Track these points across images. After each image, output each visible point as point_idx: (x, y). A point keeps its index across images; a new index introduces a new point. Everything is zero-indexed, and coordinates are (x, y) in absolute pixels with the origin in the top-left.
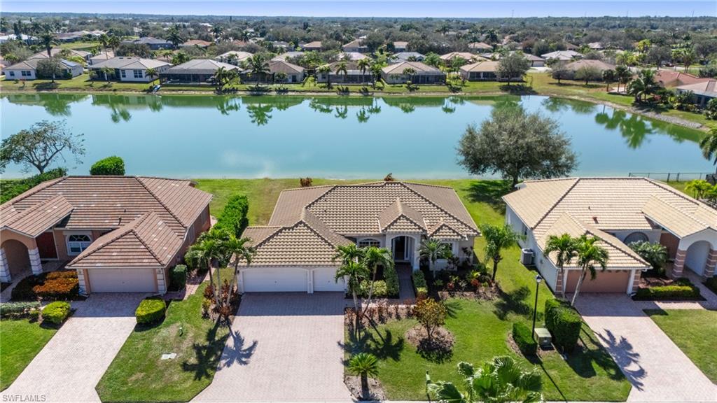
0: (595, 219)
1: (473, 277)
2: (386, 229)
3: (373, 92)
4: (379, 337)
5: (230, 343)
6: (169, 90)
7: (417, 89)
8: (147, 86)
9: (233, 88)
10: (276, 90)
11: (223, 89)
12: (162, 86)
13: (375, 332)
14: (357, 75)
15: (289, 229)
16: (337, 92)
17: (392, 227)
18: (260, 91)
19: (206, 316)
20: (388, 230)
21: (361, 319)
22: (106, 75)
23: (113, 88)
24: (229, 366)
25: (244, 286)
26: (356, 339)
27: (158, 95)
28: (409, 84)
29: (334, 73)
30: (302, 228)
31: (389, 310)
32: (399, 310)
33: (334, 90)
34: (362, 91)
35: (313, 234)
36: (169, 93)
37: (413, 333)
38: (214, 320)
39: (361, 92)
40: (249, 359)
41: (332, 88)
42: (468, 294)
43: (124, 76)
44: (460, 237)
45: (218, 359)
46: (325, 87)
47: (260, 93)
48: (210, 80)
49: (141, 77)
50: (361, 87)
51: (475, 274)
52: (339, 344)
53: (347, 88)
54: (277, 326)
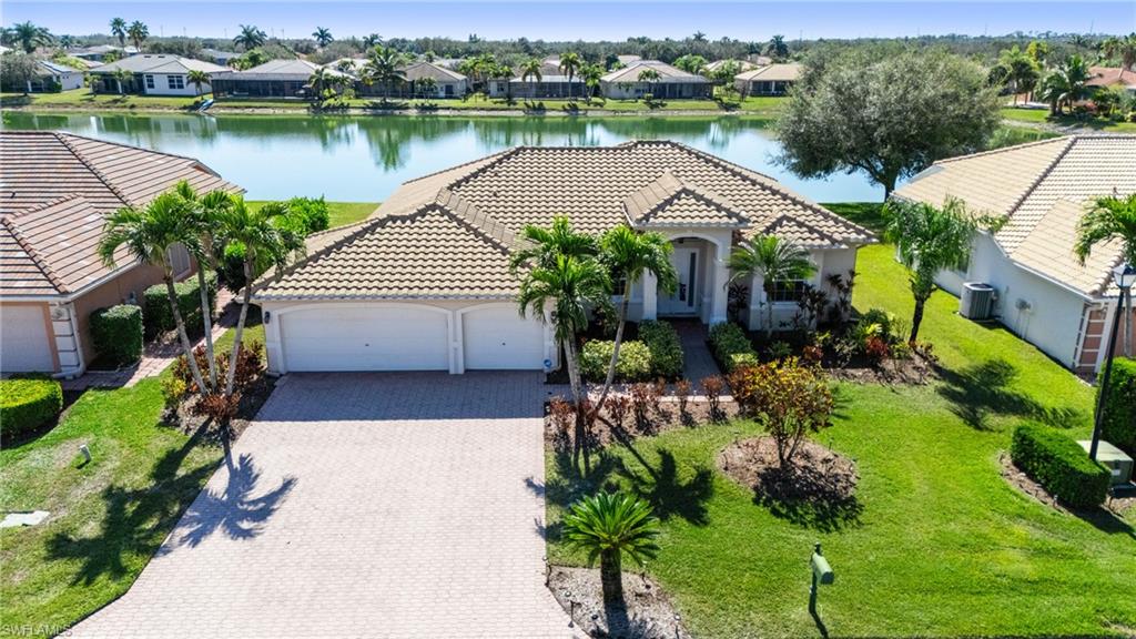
1: (865, 336)
2: (647, 217)
3: (586, 110)
4: (642, 467)
5: (218, 483)
6: (229, 107)
7: (663, 105)
8: (190, 102)
9: (342, 104)
10: (416, 107)
11: (325, 104)
12: (216, 99)
13: (630, 454)
14: (558, 83)
15: (404, 219)
16: (524, 111)
17: (660, 213)
18: (388, 109)
19: (170, 421)
20: (652, 220)
21: (591, 423)
22: (119, 84)
23: (129, 103)
24: (196, 542)
25: (284, 356)
26: (578, 470)
27: (210, 115)
28: (649, 99)
29: (519, 80)
30: (437, 217)
31: (661, 407)
32: (688, 405)
33: (517, 106)
34: (567, 108)
35: (463, 230)
36: (228, 111)
37: (737, 456)
38: (188, 430)
39: (565, 110)
40: (262, 524)
41: (515, 104)
42: (859, 373)
43: (151, 86)
44: (827, 242)
45: (170, 524)
46: (501, 102)
47: (389, 112)
48: (302, 92)
49: (181, 87)
50: (566, 103)
51: (869, 330)
52: (530, 483)
53: (541, 104)
54: (362, 444)
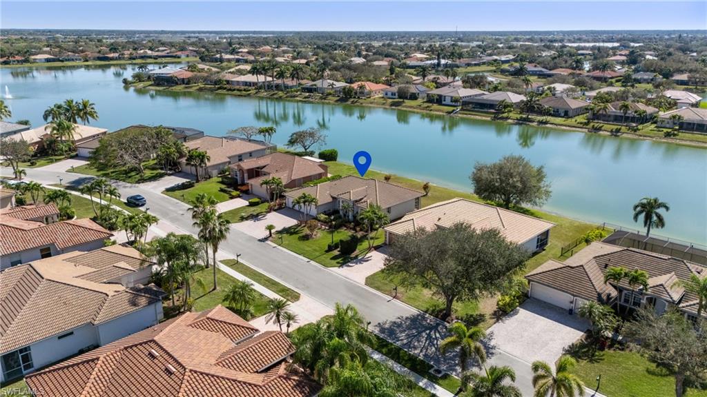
0: (439, 219)
3: (624, 132)
6: (463, 114)
7: (676, 135)
10: (539, 121)
12: (461, 110)
16: (589, 129)
18: (525, 120)
23: (431, 109)
33: (587, 126)
39: (611, 132)
46: (582, 123)
47: (524, 123)
53: (602, 126)
